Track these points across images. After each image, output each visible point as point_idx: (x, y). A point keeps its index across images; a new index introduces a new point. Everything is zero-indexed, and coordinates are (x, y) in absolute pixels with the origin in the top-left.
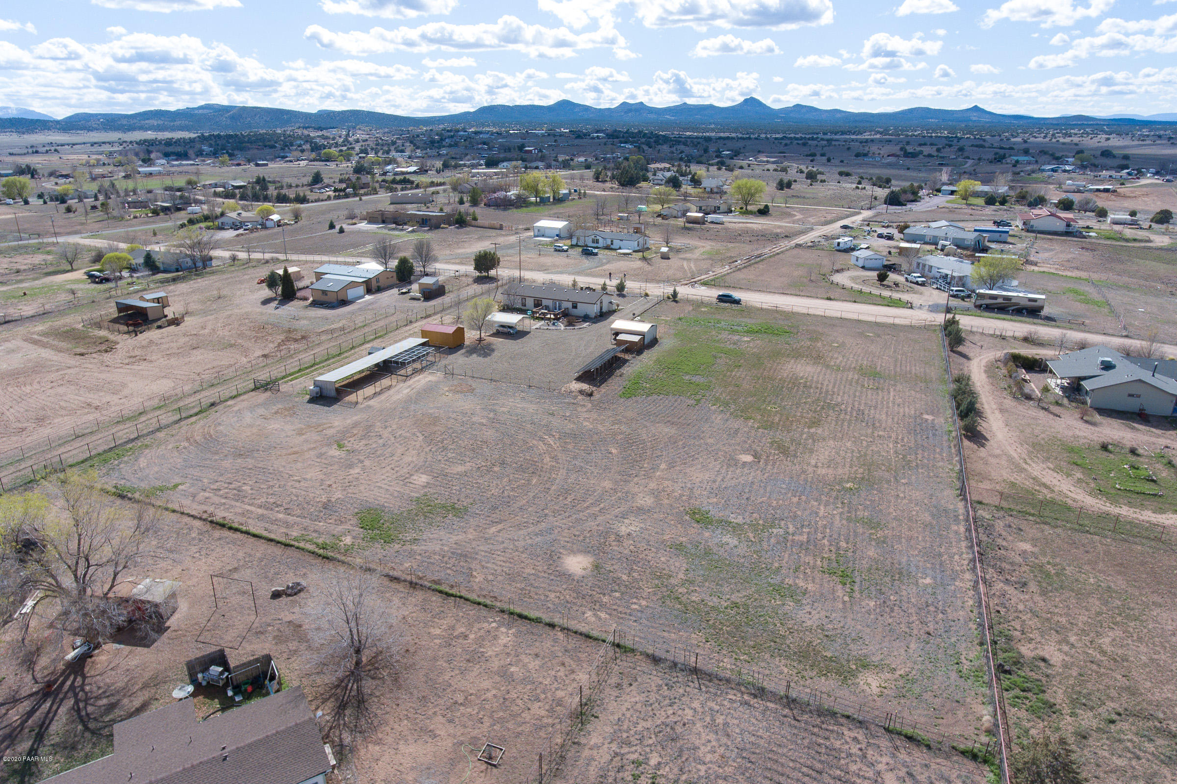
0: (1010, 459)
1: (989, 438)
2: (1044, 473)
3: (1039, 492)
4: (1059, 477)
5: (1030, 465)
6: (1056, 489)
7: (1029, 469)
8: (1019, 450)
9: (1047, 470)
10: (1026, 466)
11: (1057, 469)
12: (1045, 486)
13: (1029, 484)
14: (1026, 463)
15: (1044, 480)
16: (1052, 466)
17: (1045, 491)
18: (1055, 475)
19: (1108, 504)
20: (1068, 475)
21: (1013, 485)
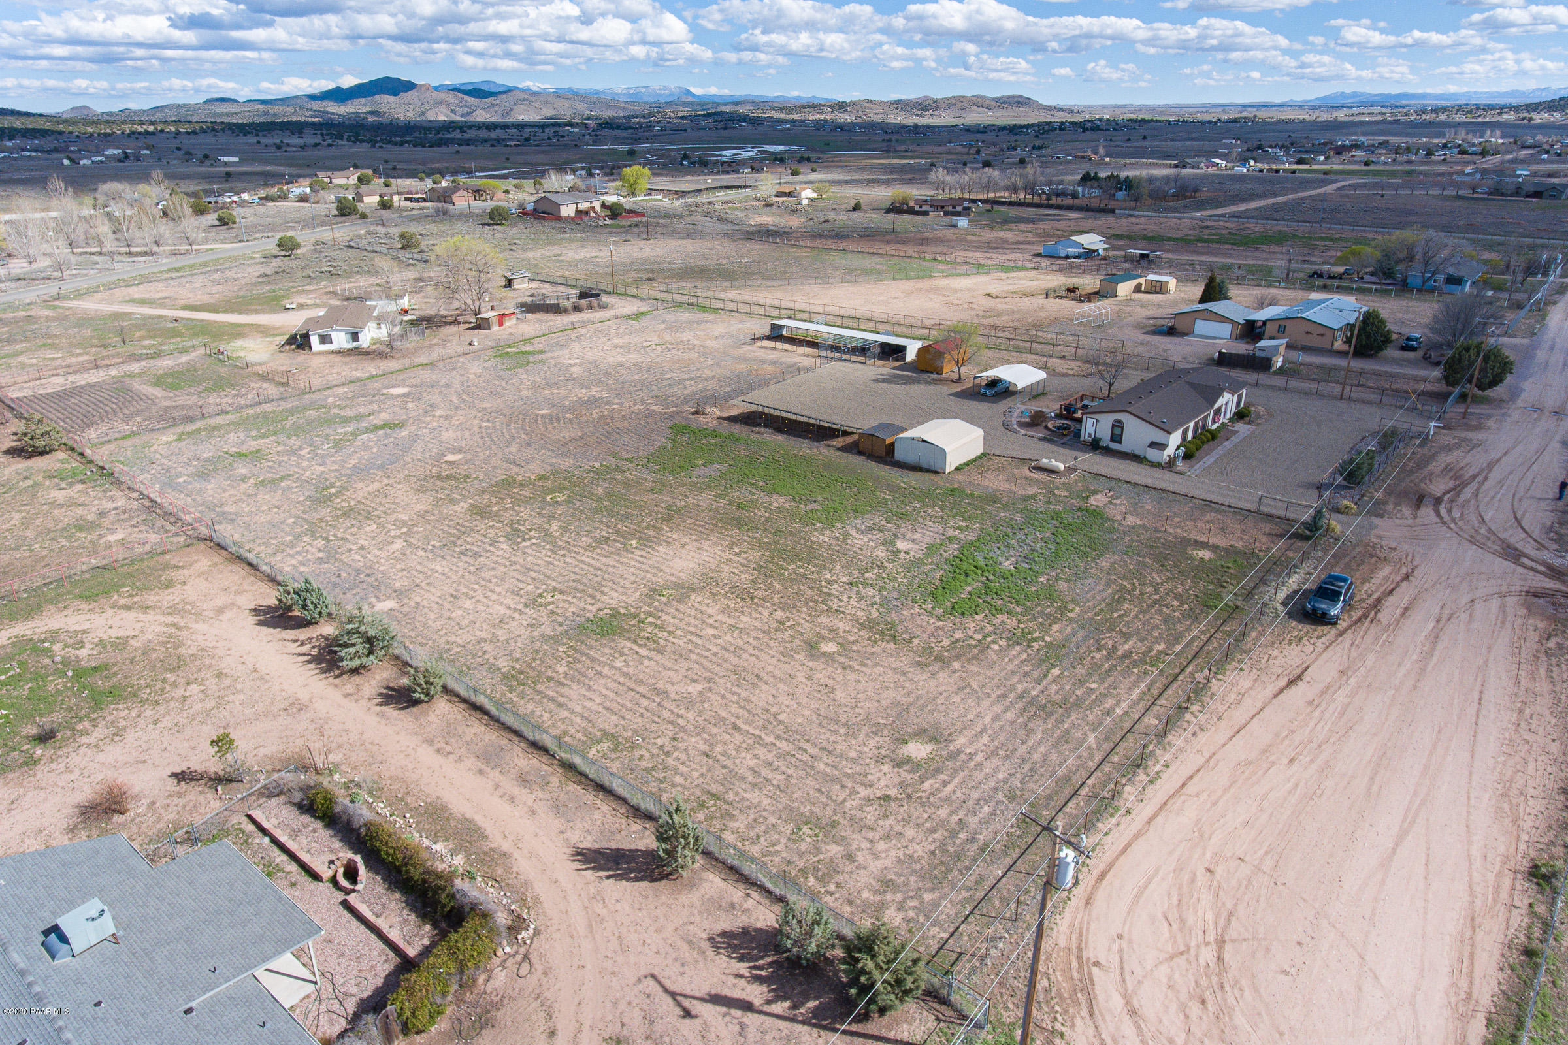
0: (199, 615)
1: (259, 627)
2: (139, 626)
3: (131, 596)
4: (114, 633)
5: (167, 625)
6: (110, 612)
7: (163, 619)
8: (200, 638)
9: (137, 633)
10: (170, 619)
11: (121, 644)
12: (128, 608)
13: (150, 598)
14: (174, 625)
15: (132, 615)
16: (132, 642)
17: (123, 601)
18: (121, 633)
19: (29, 632)
20: (101, 643)
21: (169, 584)
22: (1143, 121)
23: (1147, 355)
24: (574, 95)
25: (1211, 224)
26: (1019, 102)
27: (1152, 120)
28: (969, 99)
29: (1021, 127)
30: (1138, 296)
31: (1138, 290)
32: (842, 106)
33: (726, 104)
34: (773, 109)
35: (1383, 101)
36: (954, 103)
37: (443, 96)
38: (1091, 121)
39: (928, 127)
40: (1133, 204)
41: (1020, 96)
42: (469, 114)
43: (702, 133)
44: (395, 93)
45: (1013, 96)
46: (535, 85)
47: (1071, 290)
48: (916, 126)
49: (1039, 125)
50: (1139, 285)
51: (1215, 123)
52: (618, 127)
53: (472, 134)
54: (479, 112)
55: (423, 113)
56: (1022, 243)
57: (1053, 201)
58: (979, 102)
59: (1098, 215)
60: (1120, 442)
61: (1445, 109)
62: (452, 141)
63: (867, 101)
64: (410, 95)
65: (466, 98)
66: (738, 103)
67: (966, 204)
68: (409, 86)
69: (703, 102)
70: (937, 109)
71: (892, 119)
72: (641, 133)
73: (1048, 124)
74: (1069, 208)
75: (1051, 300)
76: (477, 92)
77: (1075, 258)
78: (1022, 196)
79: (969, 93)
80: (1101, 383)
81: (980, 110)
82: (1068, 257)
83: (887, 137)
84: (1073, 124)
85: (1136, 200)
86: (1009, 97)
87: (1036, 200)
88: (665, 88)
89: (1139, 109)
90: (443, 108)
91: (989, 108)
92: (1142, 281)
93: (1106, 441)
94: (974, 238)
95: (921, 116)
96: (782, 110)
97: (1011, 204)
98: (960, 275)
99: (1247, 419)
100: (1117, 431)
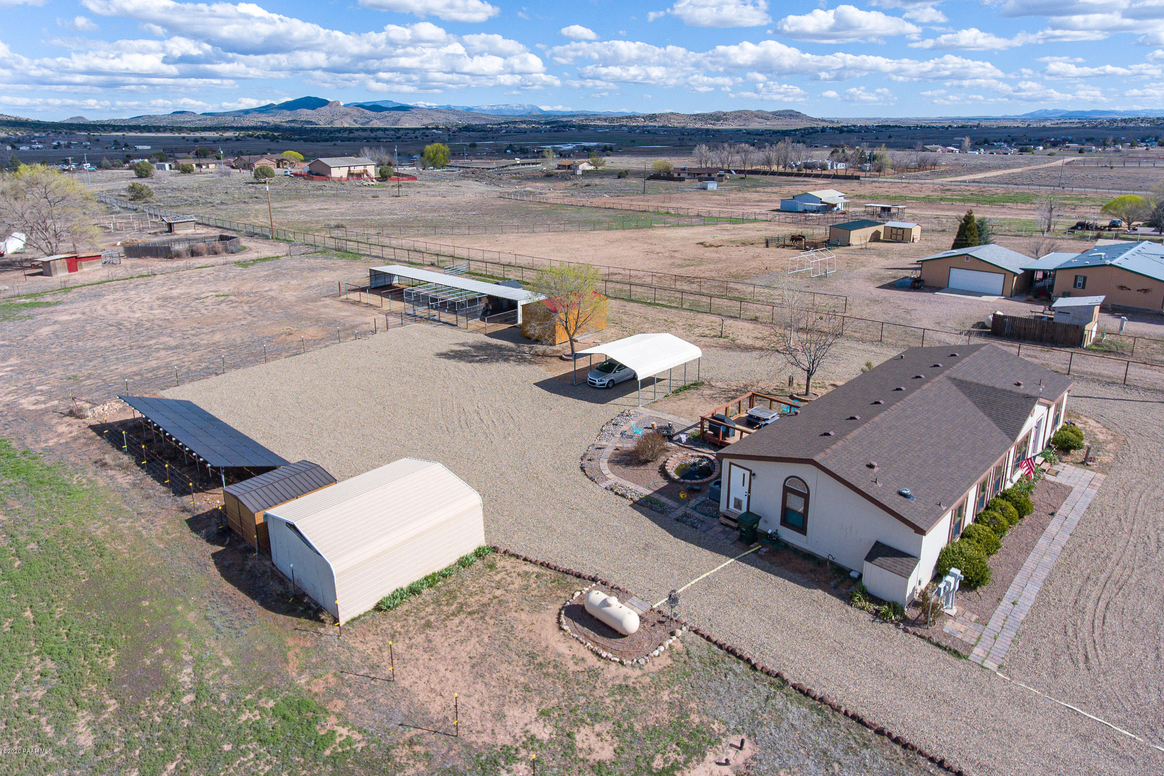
22: (889, 126)
23: (881, 318)
24: (450, 110)
25: (953, 187)
26: (791, 115)
27: (896, 126)
28: (752, 113)
29: (791, 131)
30: (875, 245)
31: (875, 238)
32: (653, 117)
33: (563, 116)
34: (599, 119)
35: (1079, 115)
36: (739, 115)
37: (348, 110)
38: (847, 127)
39: (718, 131)
40: (877, 174)
41: (792, 111)
42: (367, 123)
43: (538, 134)
44: (313, 108)
45: (787, 111)
46: (421, 104)
47: (796, 238)
48: (708, 130)
49: (805, 129)
50: (877, 233)
51: (947, 128)
52: (474, 130)
53: (356, 134)
54: (375, 121)
55: (332, 122)
56: (765, 201)
57: (804, 171)
58: (760, 115)
59: (842, 181)
60: (802, 528)
61: (1131, 120)
62: (337, 139)
63: (672, 114)
64: (324, 109)
65: (367, 111)
66: (573, 116)
67: (722, 172)
68: (324, 103)
69: (547, 115)
70: (726, 119)
71: (691, 126)
72: (490, 135)
73: (812, 128)
74: (817, 176)
75: (772, 249)
76: (376, 108)
77: (814, 212)
78: (774, 168)
79: (754, 109)
80: (791, 370)
81: (760, 120)
82: (805, 211)
83: (682, 137)
84: (832, 128)
85: (879, 171)
86: (783, 111)
87: (789, 170)
88: (520, 106)
89: (887, 120)
90: (348, 119)
91: (767, 119)
92: (881, 228)
93: (772, 524)
94: (718, 197)
95: (713, 124)
96: (605, 120)
97: (765, 173)
98: (683, 226)
99: (1079, 455)
100: (796, 504)
